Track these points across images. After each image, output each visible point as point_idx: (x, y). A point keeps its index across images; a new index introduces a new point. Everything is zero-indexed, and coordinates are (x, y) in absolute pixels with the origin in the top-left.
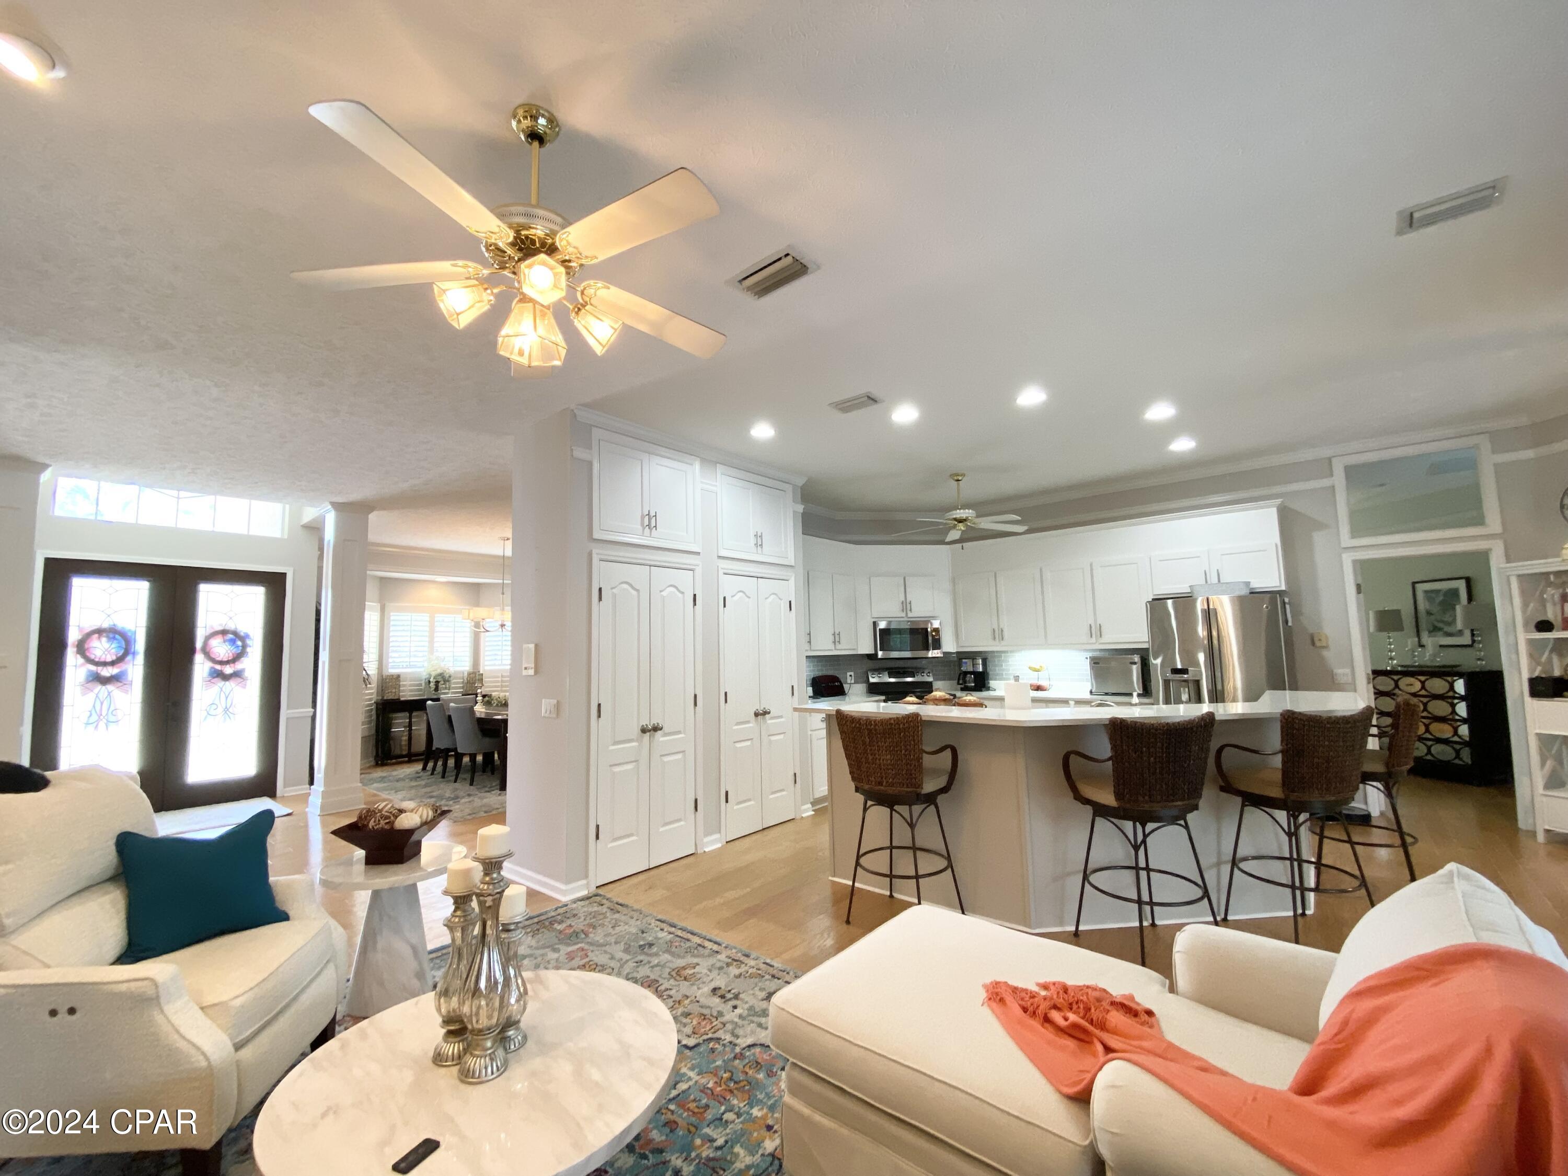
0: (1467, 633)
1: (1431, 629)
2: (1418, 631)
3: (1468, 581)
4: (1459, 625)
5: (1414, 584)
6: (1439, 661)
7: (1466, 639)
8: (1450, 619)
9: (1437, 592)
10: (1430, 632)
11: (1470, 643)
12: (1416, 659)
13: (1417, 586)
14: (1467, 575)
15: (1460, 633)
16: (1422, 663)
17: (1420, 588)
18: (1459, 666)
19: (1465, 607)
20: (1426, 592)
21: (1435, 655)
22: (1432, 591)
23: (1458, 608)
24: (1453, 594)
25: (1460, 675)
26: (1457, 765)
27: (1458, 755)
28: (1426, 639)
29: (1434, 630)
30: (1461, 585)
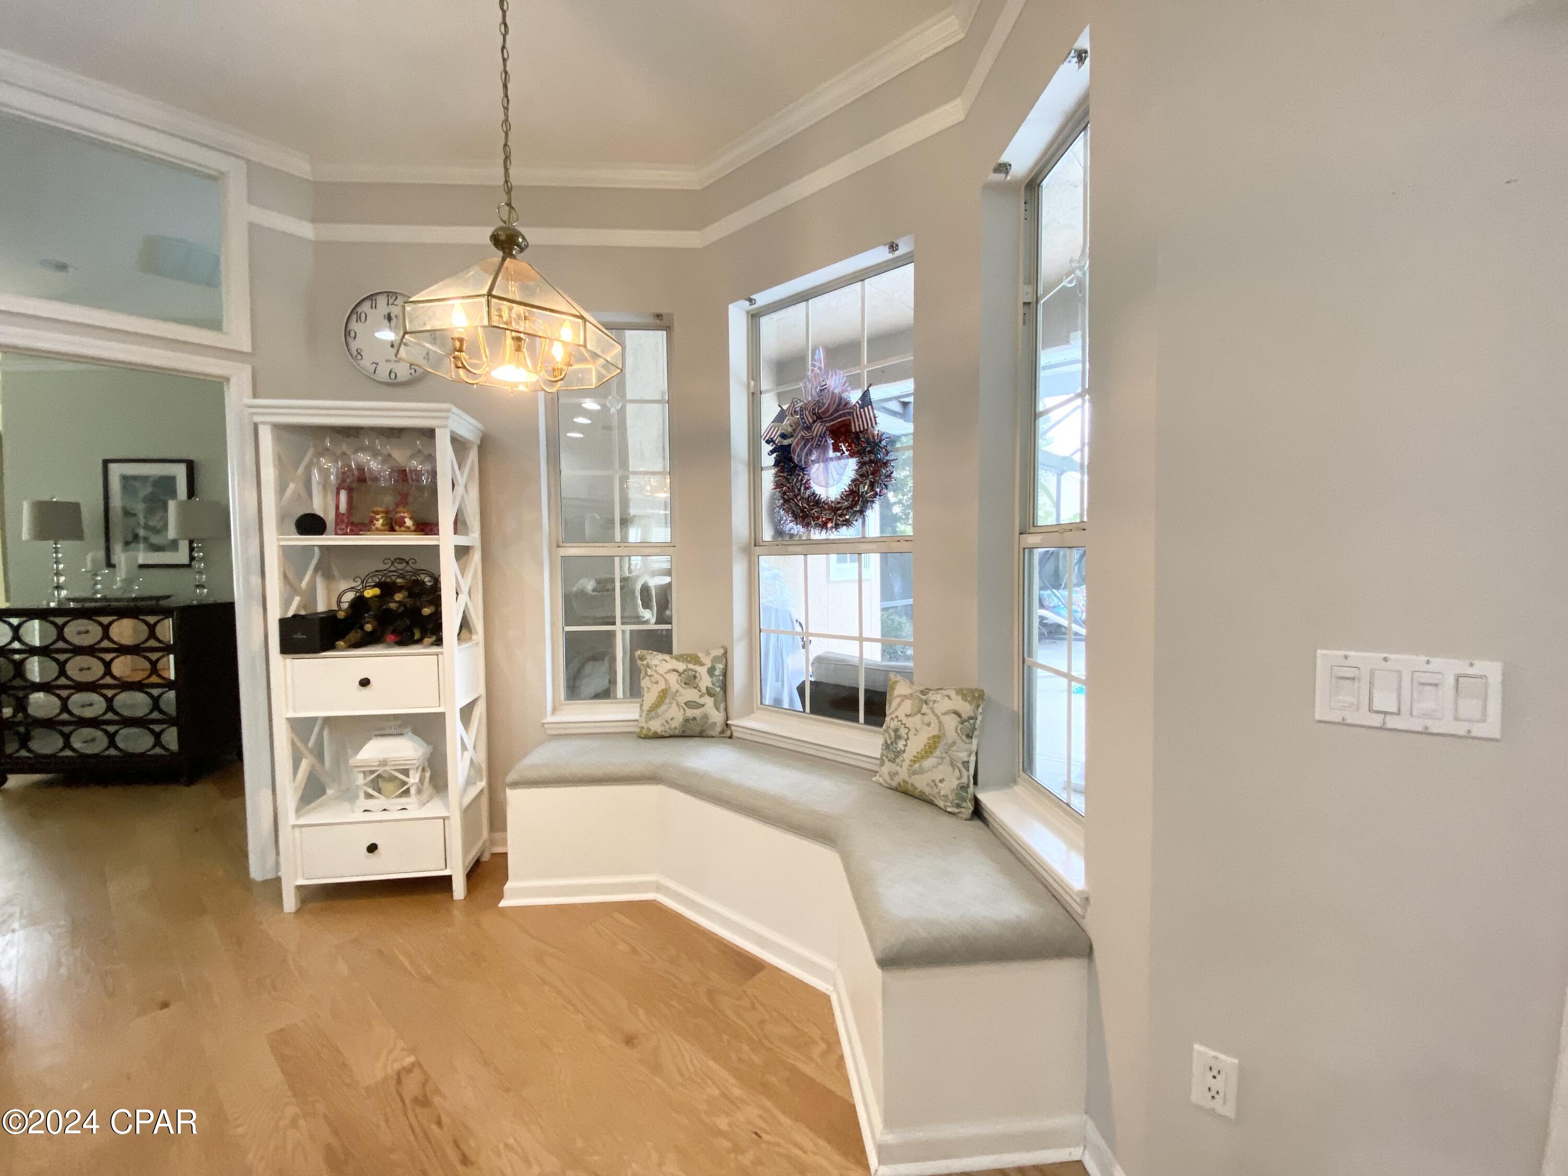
0: (184, 546)
1: (130, 538)
2: (107, 539)
3: (191, 467)
4: (172, 533)
5: (106, 463)
6: (136, 590)
7: (182, 556)
8: (159, 525)
9: (144, 479)
10: (127, 543)
11: (186, 561)
12: (99, 586)
13: (112, 467)
14: (191, 457)
15: (173, 546)
16: (109, 595)
17: (116, 470)
18: (169, 597)
19: (181, 505)
20: (125, 478)
21: (129, 581)
22: (135, 478)
23: (172, 505)
24: (166, 485)
25: (166, 612)
26: (157, 756)
27: (158, 742)
28: (120, 556)
29: (132, 541)
30: (180, 472)
